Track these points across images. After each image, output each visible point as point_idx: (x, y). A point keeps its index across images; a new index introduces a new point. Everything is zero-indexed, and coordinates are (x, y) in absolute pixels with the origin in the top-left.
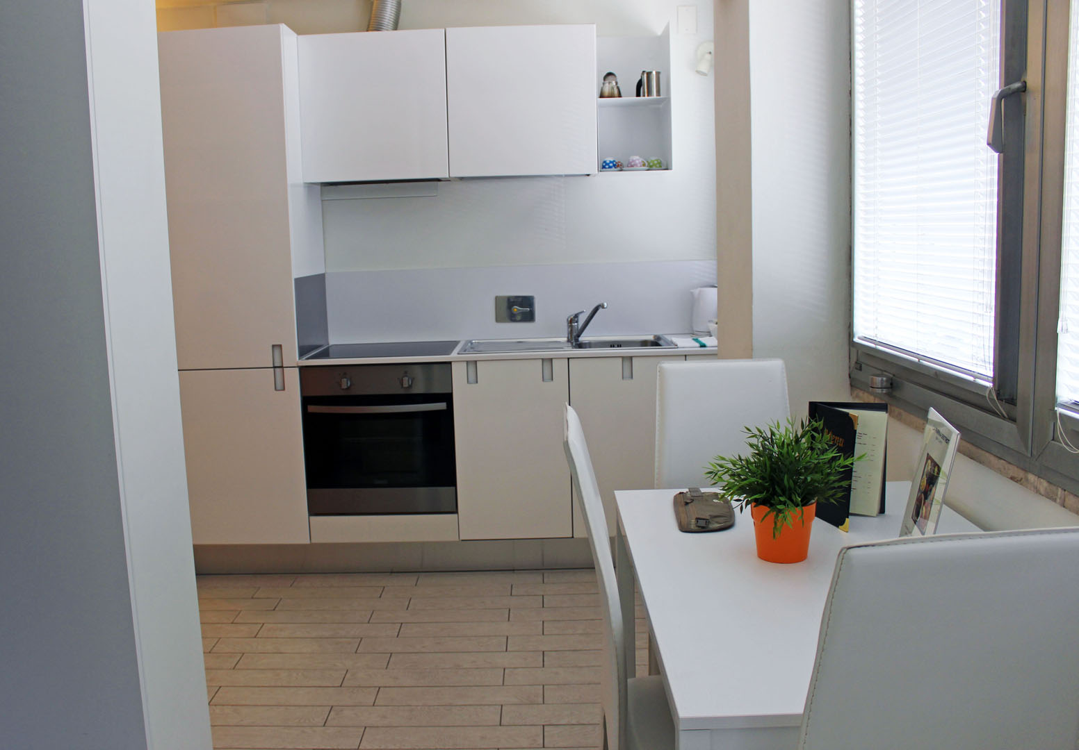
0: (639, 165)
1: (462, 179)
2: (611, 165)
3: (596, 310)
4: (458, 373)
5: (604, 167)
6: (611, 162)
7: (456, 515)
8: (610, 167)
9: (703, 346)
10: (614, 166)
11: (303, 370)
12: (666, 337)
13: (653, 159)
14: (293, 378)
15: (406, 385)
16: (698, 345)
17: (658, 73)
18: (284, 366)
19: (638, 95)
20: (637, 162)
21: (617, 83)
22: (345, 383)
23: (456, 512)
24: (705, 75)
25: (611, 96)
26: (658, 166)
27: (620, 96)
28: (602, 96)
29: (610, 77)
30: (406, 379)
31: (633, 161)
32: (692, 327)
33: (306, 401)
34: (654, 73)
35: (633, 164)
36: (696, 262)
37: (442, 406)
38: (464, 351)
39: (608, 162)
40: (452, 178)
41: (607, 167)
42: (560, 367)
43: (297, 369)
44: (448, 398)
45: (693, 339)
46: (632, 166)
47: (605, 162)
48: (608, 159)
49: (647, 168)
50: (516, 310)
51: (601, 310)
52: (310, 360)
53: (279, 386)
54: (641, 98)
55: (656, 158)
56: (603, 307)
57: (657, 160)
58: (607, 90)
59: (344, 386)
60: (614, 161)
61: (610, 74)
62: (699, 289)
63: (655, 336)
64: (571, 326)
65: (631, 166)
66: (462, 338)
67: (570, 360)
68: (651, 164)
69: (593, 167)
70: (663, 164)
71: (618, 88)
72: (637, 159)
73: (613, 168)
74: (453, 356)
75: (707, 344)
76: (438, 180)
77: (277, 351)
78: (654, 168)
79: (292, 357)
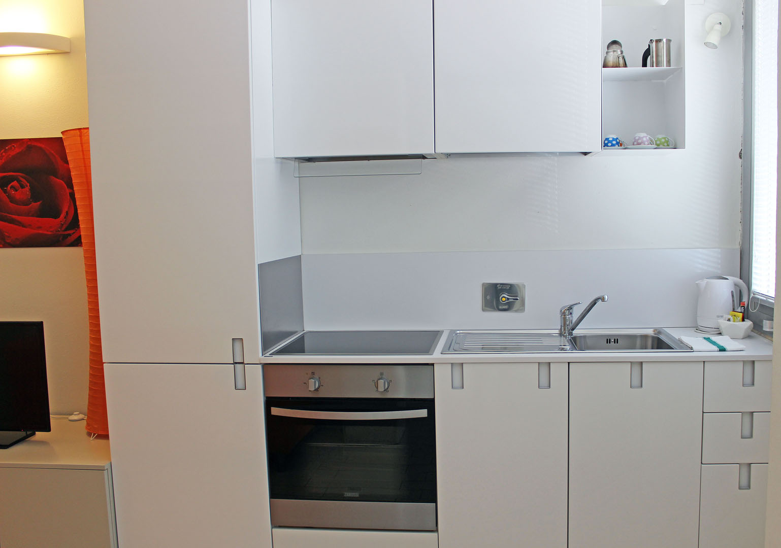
0: (646, 143)
1: (449, 155)
2: (614, 142)
3: (594, 303)
4: (442, 376)
5: (606, 145)
6: (614, 139)
7: (436, 534)
8: (613, 145)
9: (722, 349)
10: (617, 143)
11: (266, 367)
12: (668, 331)
13: (660, 136)
14: (256, 376)
15: (381, 389)
16: (716, 348)
17: (669, 41)
18: (245, 362)
19: (644, 65)
20: (645, 139)
21: (622, 52)
22: (313, 385)
23: (436, 530)
24: (715, 47)
25: (617, 66)
26: (666, 144)
27: (625, 66)
28: (605, 66)
29: (615, 47)
30: (381, 382)
31: (640, 138)
32: (696, 321)
33: (270, 402)
34: (664, 40)
35: (640, 141)
36: (700, 250)
37: (423, 413)
38: (448, 349)
39: (611, 139)
40: (439, 154)
41: (610, 144)
42: (558, 372)
43: (260, 366)
44: (429, 404)
45: (705, 338)
46: (639, 144)
47: (607, 139)
48: (611, 137)
49: (655, 146)
50: (504, 299)
51: (600, 302)
52: (275, 357)
53: (240, 384)
54: (649, 68)
55: (664, 136)
56: (603, 299)
57: (665, 138)
58: (611, 58)
59: (312, 388)
60: (617, 138)
61: (615, 42)
62: (706, 281)
63: (655, 330)
64: (565, 319)
65: (637, 144)
66: (445, 327)
67: (570, 364)
68: (658, 142)
69: (595, 144)
70: (672, 142)
71: (623, 58)
72: (644, 136)
73: (617, 146)
74: (436, 355)
75: (727, 348)
76: (423, 157)
77: (238, 345)
78: (661, 146)
79: (255, 353)
